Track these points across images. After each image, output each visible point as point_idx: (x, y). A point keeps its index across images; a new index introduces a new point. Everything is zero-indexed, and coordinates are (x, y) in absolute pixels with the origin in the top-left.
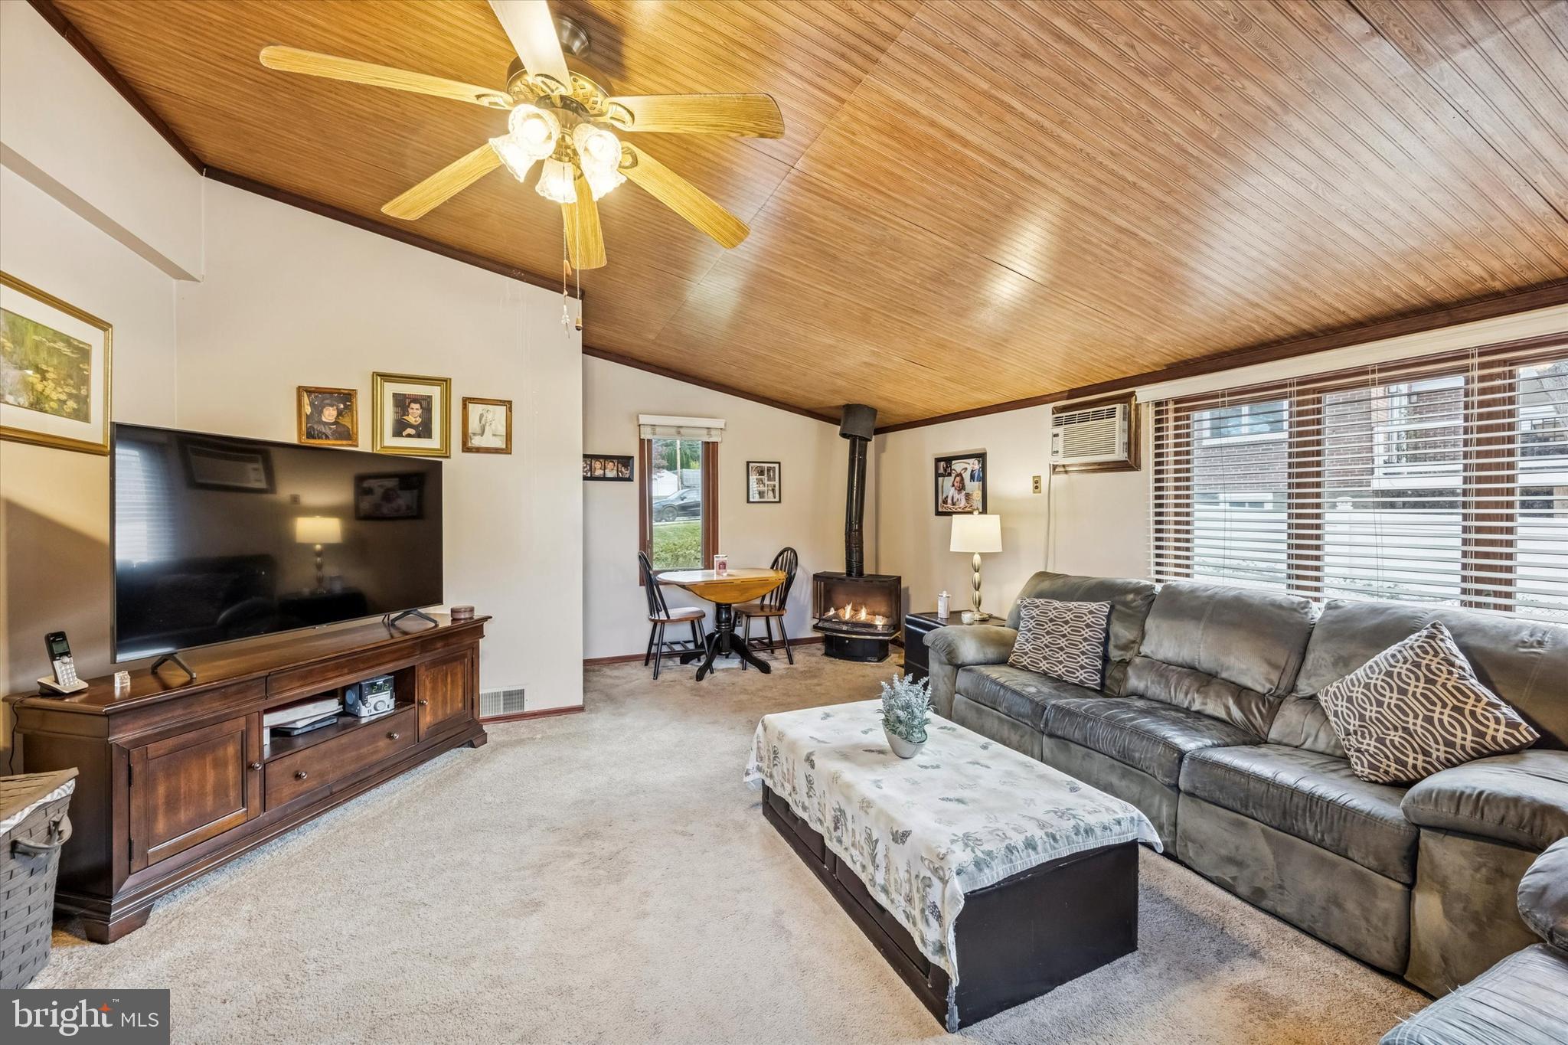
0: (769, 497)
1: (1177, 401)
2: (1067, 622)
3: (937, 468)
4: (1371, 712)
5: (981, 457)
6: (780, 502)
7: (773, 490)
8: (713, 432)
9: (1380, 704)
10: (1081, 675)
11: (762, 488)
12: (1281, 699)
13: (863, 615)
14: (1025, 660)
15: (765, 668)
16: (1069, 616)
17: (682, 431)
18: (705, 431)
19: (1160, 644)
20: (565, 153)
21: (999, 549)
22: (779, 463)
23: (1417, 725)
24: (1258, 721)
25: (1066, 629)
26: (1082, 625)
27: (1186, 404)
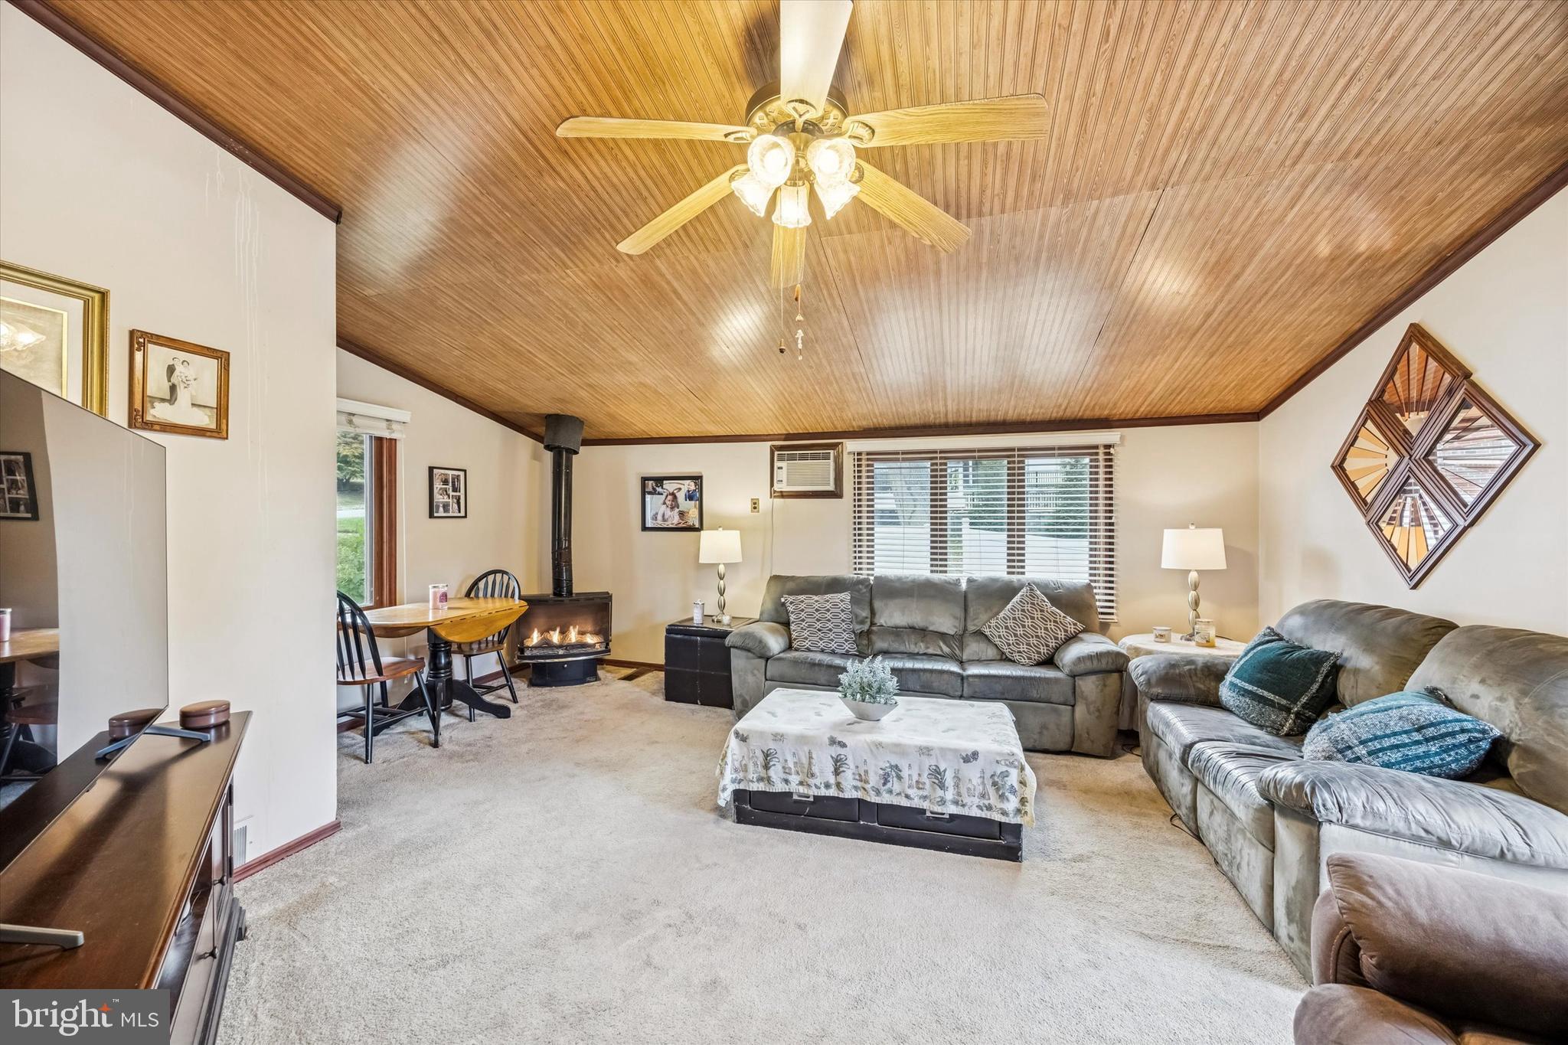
0: (453, 510)
1: (868, 454)
2: (828, 610)
3: (644, 486)
4: (1020, 631)
5: (697, 479)
6: (465, 517)
7: (458, 503)
8: (395, 426)
9: (1024, 626)
10: (847, 646)
11: (446, 499)
12: (962, 636)
13: (573, 636)
14: (807, 644)
15: (502, 712)
16: (828, 606)
17: (355, 419)
18: (384, 424)
19: (891, 617)
20: (801, 176)
21: (739, 560)
22: (465, 471)
23: (1041, 632)
24: (957, 652)
25: (829, 616)
26: (839, 610)
27: (874, 456)
